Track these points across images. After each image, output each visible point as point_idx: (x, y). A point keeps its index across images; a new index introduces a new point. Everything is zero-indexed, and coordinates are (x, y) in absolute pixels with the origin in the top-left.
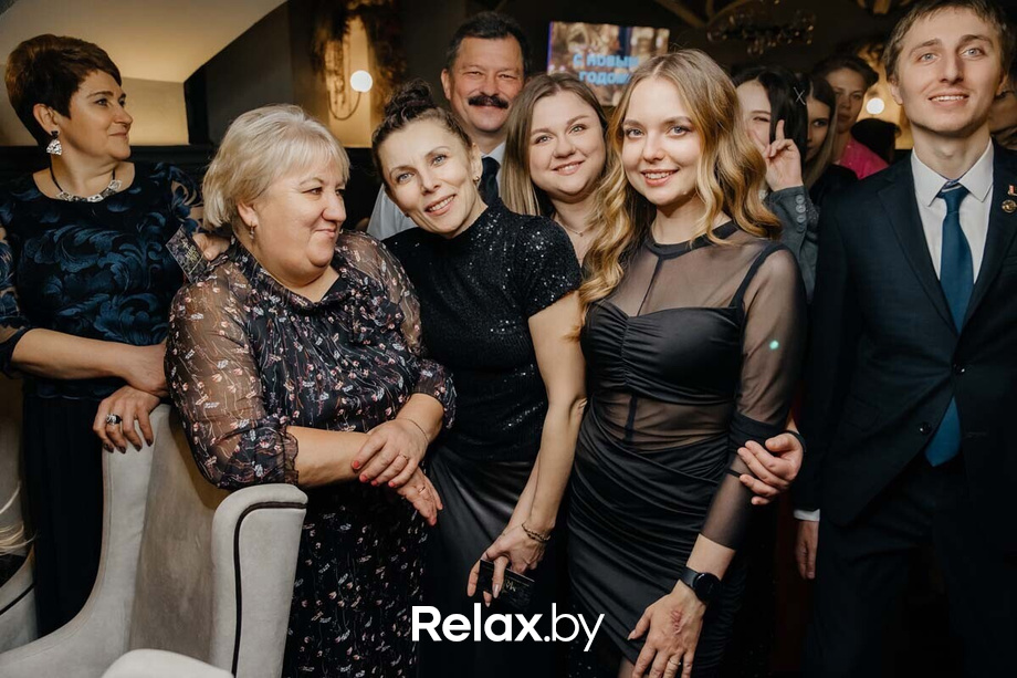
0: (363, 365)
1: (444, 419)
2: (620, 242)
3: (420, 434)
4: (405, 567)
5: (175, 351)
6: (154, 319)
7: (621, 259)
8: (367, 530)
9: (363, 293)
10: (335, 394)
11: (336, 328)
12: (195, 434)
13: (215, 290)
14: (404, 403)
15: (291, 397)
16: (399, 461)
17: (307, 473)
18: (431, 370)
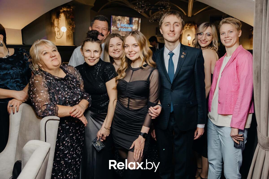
0: (72, 92)
1: (89, 105)
2: (125, 68)
3: (84, 107)
4: (79, 137)
5: (32, 89)
6: (21, 85)
7: (125, 72)
8: (72, 128)
9: (72, 78)
10: (66, 98)
11: (66, 85)
12: (36, 105)
13: (41, 76)
14: (80, 101)
15: (56, 99)
16: (79, 112)
17: (60, 114)
18: (86, 94)
